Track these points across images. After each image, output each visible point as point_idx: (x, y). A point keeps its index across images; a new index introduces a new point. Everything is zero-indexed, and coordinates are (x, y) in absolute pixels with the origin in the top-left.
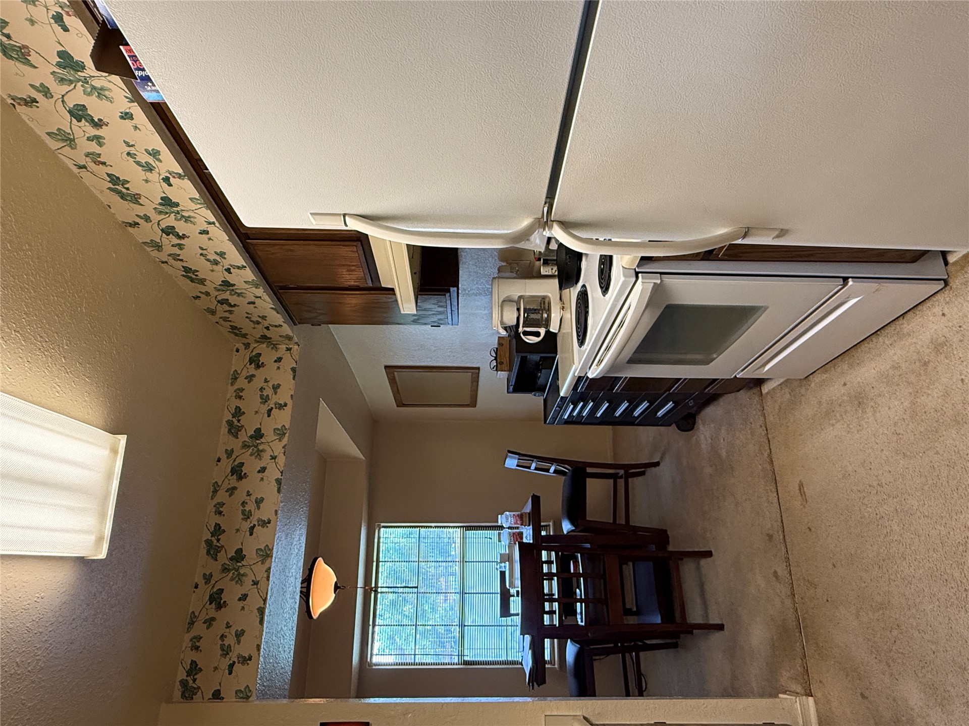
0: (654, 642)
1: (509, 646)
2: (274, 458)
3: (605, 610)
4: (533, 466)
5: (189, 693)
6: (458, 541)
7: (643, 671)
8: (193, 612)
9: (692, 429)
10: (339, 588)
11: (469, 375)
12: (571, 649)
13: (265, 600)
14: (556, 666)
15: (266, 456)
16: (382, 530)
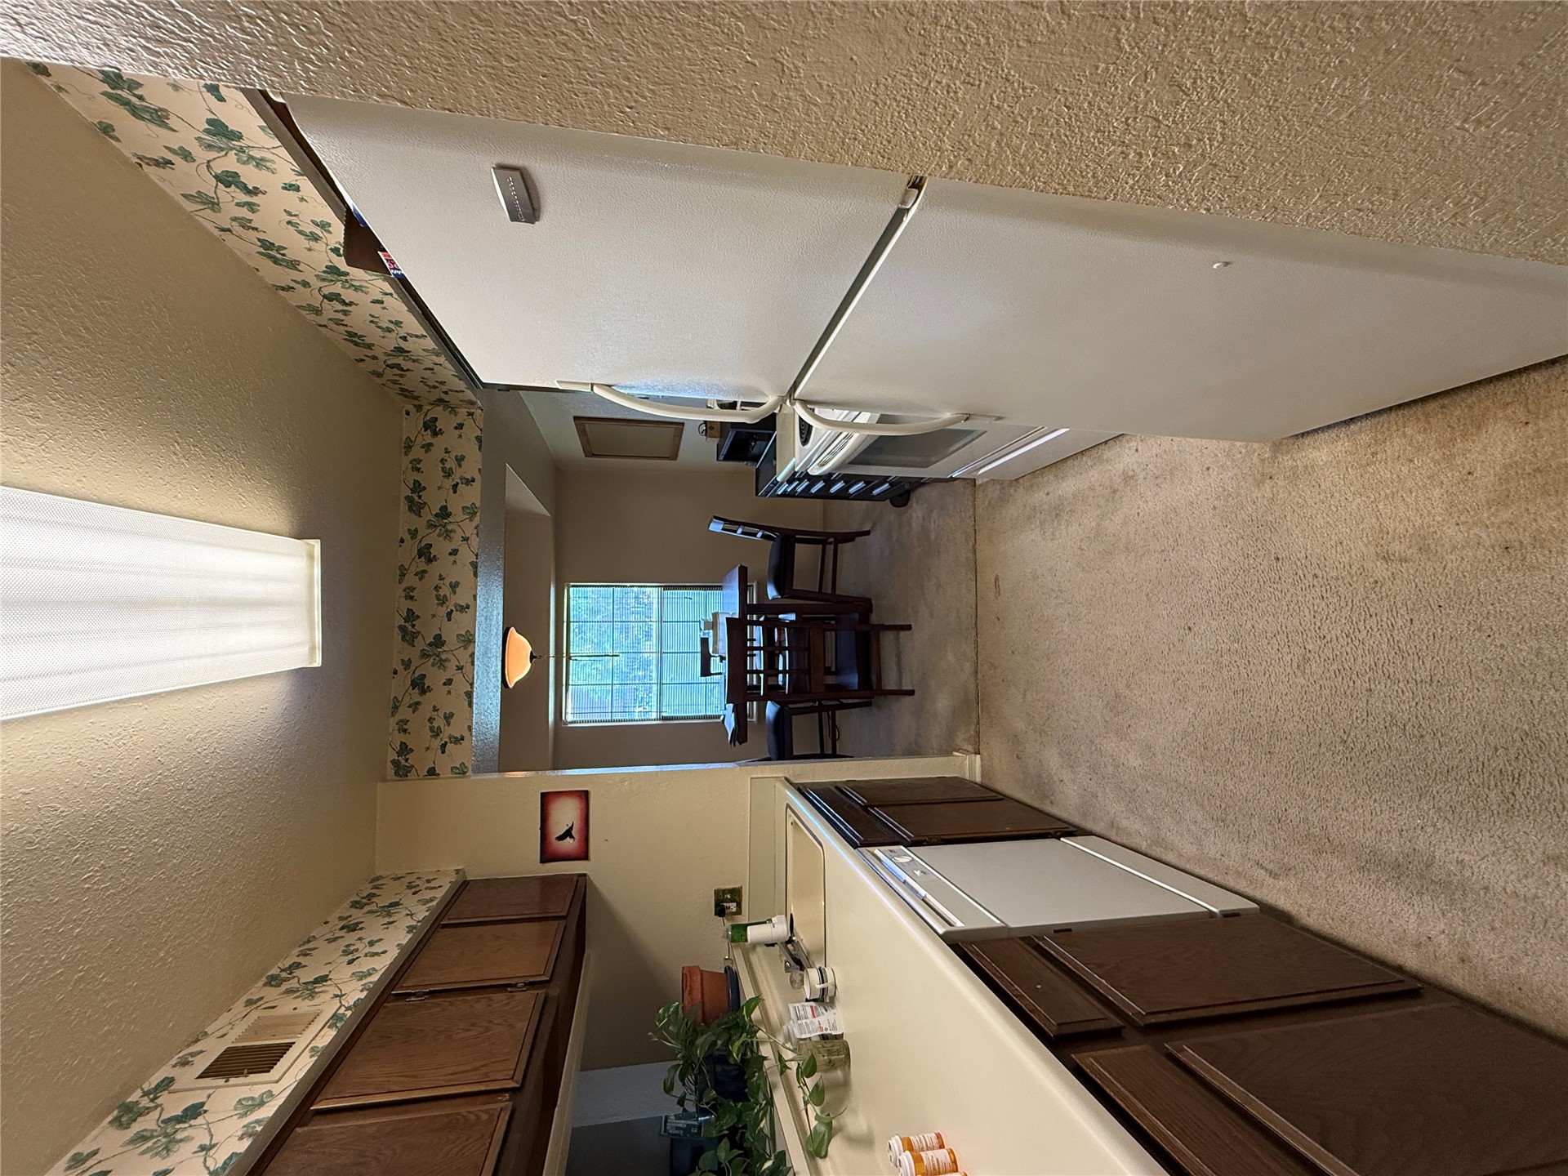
0: (850, 701)
1: (708, 702)
2: (466, 539)
3: (808, 681)
4: (740, 531)
5: (402, 771)
6: (655, 601)
7: (837, 723)
8: (395, 697)
9: (905, 505)
10: (535, 657)
11: (671, 430)
12: (771, 709)
13: (472, 685)
14: (754, 719)
15: (457, 537)
16: (571, 589)
